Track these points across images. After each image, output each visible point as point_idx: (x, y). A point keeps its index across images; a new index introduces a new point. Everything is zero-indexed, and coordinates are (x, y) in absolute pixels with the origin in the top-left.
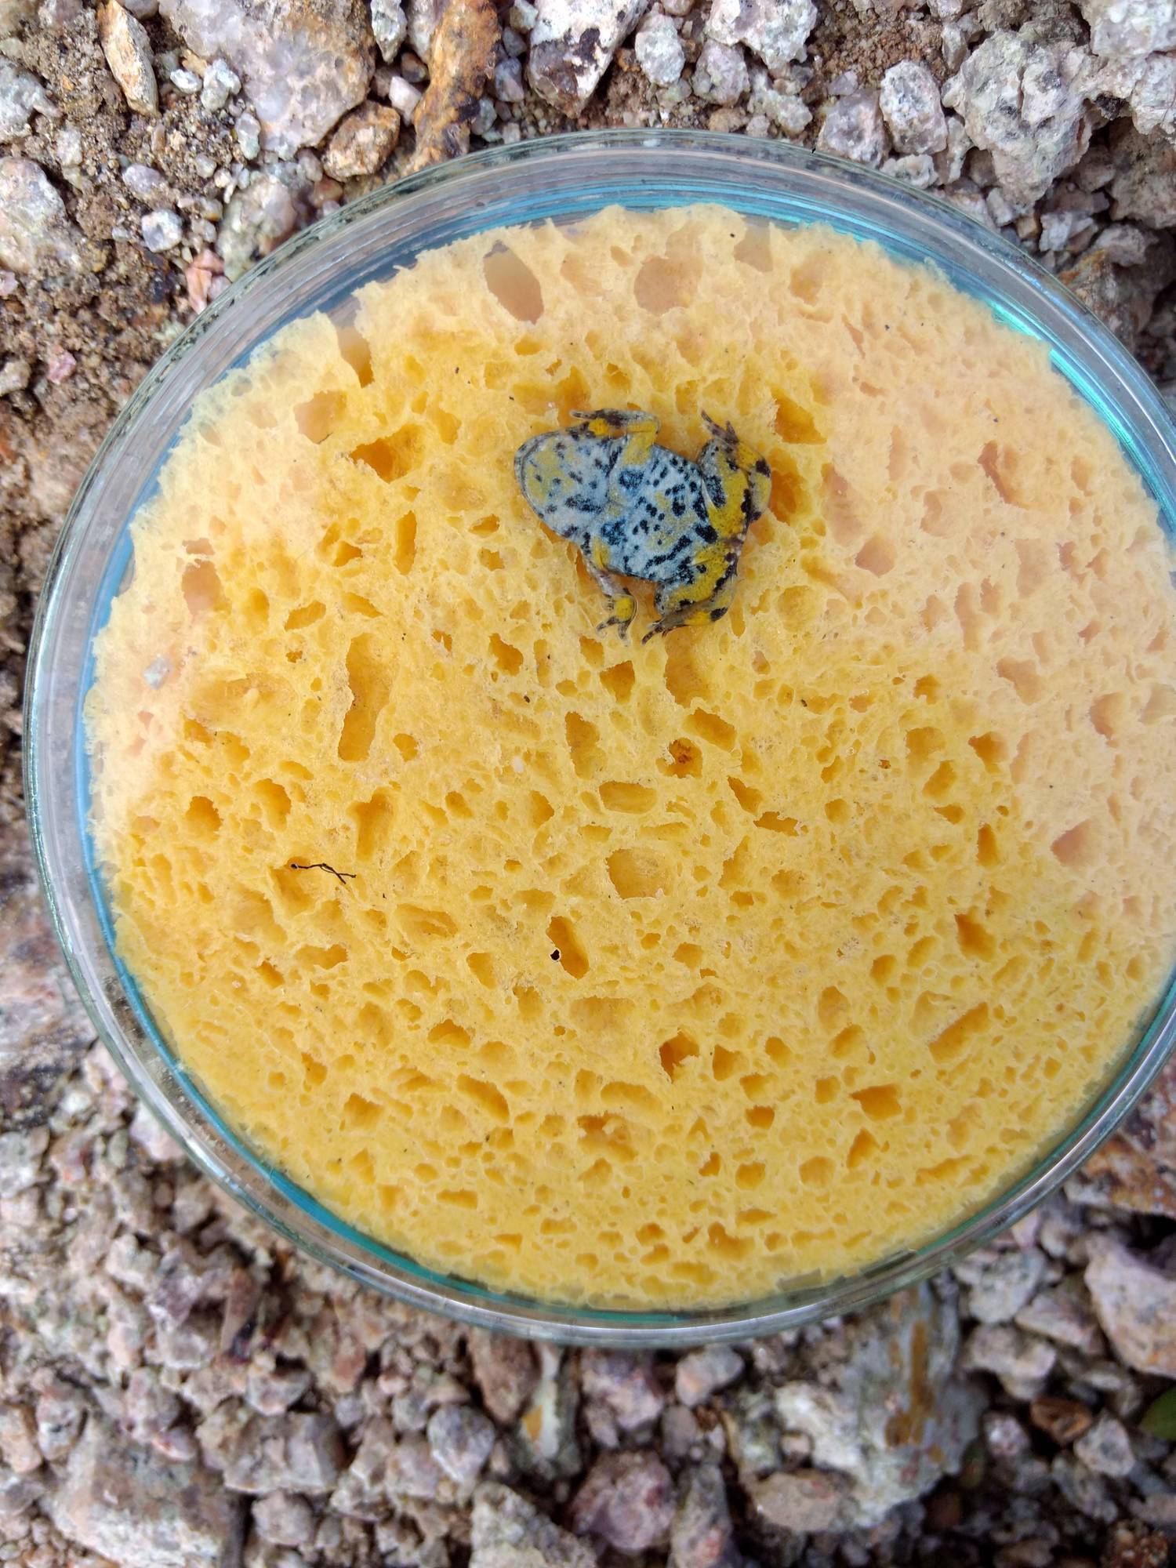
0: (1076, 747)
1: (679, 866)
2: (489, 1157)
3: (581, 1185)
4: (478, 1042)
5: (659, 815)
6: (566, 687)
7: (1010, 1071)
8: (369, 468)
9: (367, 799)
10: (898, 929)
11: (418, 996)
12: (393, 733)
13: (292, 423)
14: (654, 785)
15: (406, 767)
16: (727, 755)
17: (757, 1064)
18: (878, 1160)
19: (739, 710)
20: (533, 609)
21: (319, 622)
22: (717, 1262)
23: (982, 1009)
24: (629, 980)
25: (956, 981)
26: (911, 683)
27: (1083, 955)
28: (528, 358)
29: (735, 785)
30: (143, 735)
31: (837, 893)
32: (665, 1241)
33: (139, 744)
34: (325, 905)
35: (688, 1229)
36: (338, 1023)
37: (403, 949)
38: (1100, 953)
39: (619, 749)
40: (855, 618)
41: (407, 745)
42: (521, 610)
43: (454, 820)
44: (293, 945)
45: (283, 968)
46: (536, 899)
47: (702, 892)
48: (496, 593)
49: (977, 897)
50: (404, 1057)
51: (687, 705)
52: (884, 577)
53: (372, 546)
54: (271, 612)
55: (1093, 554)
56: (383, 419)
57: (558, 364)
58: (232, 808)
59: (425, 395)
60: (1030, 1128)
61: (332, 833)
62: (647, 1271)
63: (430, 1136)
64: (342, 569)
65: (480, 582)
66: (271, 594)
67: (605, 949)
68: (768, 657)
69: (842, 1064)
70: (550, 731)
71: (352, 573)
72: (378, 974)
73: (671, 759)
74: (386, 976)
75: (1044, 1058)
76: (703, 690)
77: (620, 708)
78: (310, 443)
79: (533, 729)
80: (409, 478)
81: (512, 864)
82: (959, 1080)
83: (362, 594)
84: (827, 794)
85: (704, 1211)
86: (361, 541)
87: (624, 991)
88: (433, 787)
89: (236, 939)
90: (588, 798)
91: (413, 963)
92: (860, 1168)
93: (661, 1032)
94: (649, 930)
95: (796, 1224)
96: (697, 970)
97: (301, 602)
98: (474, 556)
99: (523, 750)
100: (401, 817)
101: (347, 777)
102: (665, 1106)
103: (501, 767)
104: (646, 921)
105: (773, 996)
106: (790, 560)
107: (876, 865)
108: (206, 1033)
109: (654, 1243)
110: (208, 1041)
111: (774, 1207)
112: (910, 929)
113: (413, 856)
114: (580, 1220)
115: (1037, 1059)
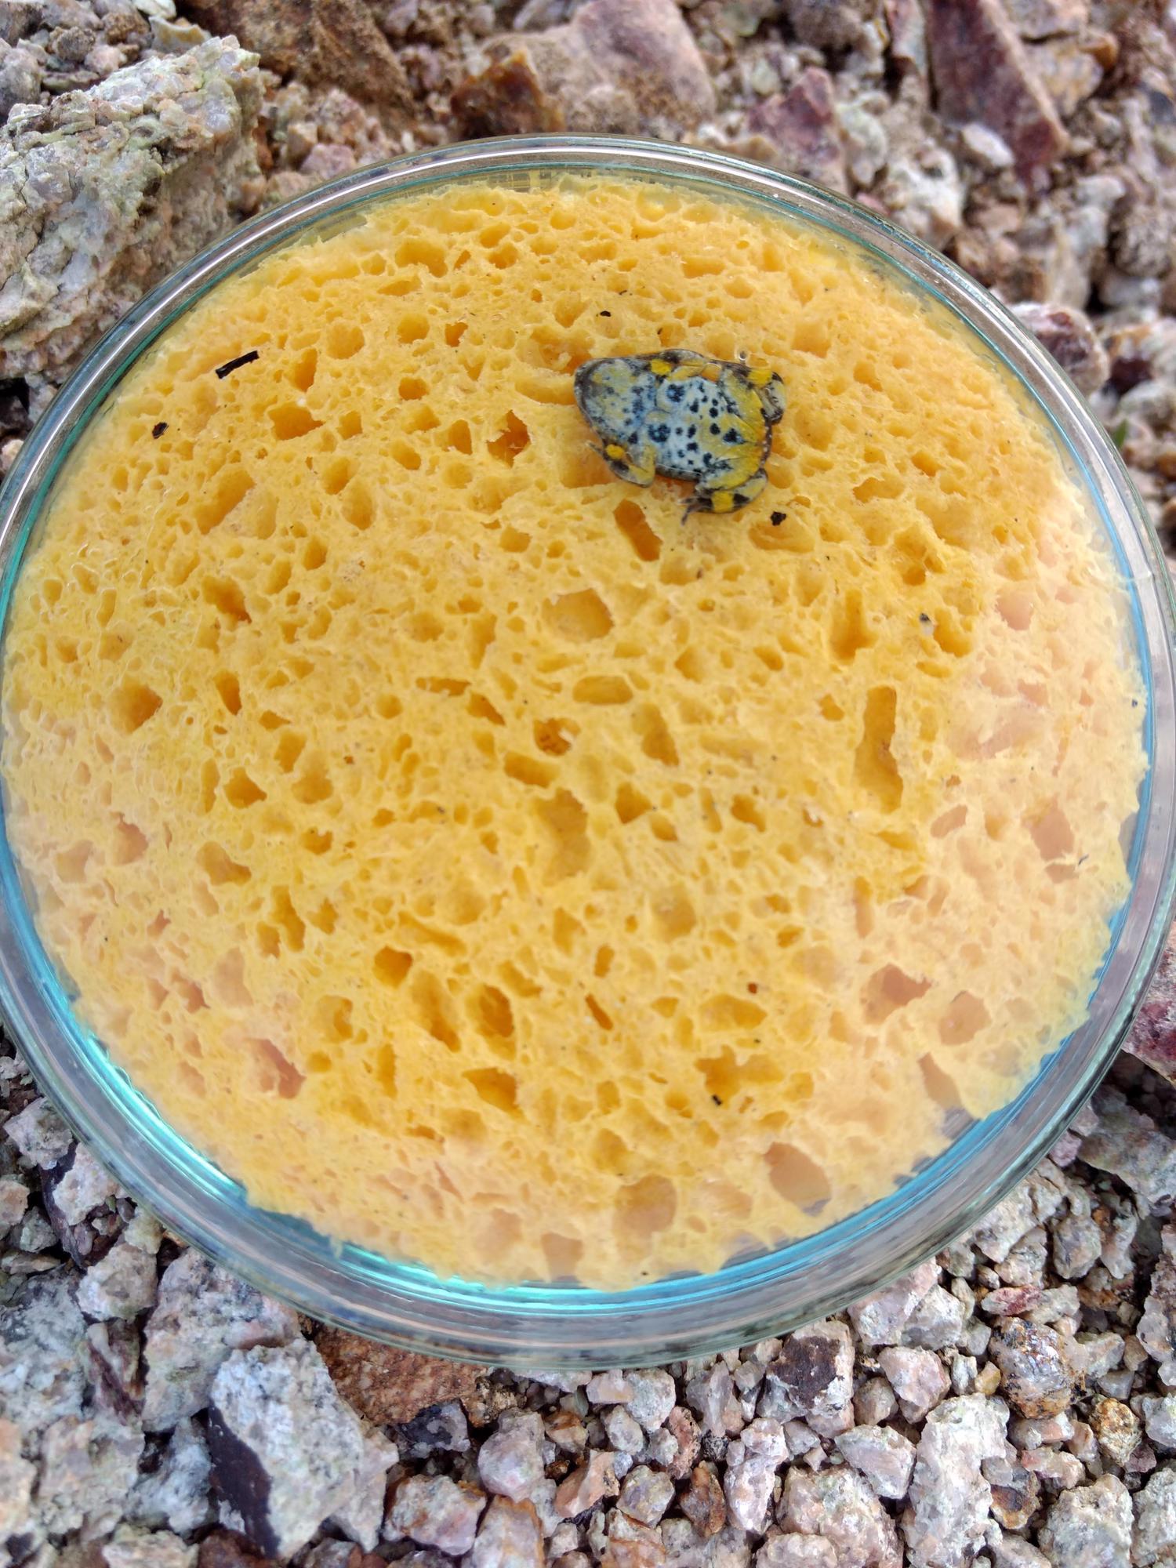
0: (155, 807)
1: (539, 628)
2: (679, 314)
3: (585, 298)
5: (566, 677)
6: (683, 791)
7: (164, 471)
8: (910, 975)
9: (859, 652)
10: (307, 597)
12: (846, 720)
13: (991, 1007)
14: (576, 706)
15: (829, 689)
16: (511, 747)
17: (427, 442)
18: (285, 363)
19: (506, 793)
20: (729, 861)
21: (935, 818)
22: (432, 237)
23: (205, 530)
24: (571, 507)
25: (238, 552)
26: (337, 846)
27: (111, 597)
28: (774, 1109)
29: (498, 719)
30: (1085, 683)
31: (375, 625)
32: (489, 251)
33: (1089, 672)
34: (882, 541)
35: (466, 266)
36: (851, 426)
37: (800, 508)
38: (94, 604)
39: (618, 738)
40: (403, 901)
41: (831, 711)
42: (740, 859)
43: (772, 644)
44: (909, 498)
45: (913, 474)
46: (675, 576)
47: (513, 606)
48: (768, 874)
49: (231, 641)
51: (561, 792)
52: (381, 946)
53: (895, 900)
54: (983, 822)
55: (167, 1005)
56: (903, 1024)
57: (742, 1110)
58: (990, 624)
60: (133, 420)
61: (889, 612)
62: (503, 218)
64: (920, 873)
65: (785, 881)
66: (985, 838)
67: (601, 535)
68: (483, 850)
69: (338, 453)
70: (691, 746)
71: (909, 870)
72: (818, 479)
73: (565, 735)
74: (811, 480)
75: (130, 490)
76: (544, 810)
77: (626, 778)
78: (972, 991)
79: (708, 745)
80: (868, 971)
81: (707, 607)
82: (214, 455)
83: (898, 852)
84: (404, 724)
85: (454, 287)
86: (906, 904)
87: (574, 495)
88: (797, 673)
89: (964, 494)
90: (643, 685)
92: (302, 351)
93: (531, 460)
94: (560, 560)
95: (357, 286)
96: (504, 526)
97: (956, 835)
98: (795, 905)
99: (715, 723)
100: (825, 638)
101: (884, 670)
102: (512, 387)
103: (735, 702)
104: (564, 569)
105: (422, 512)
106: (478, 950)
107: (341, 658)
108: (978, 397)
109: (497, 249)
110: (975, 389)
111: (383, 300)
112: (294, 599)
113: (806, 602)
114: (577, 262)
115: (138, 486)
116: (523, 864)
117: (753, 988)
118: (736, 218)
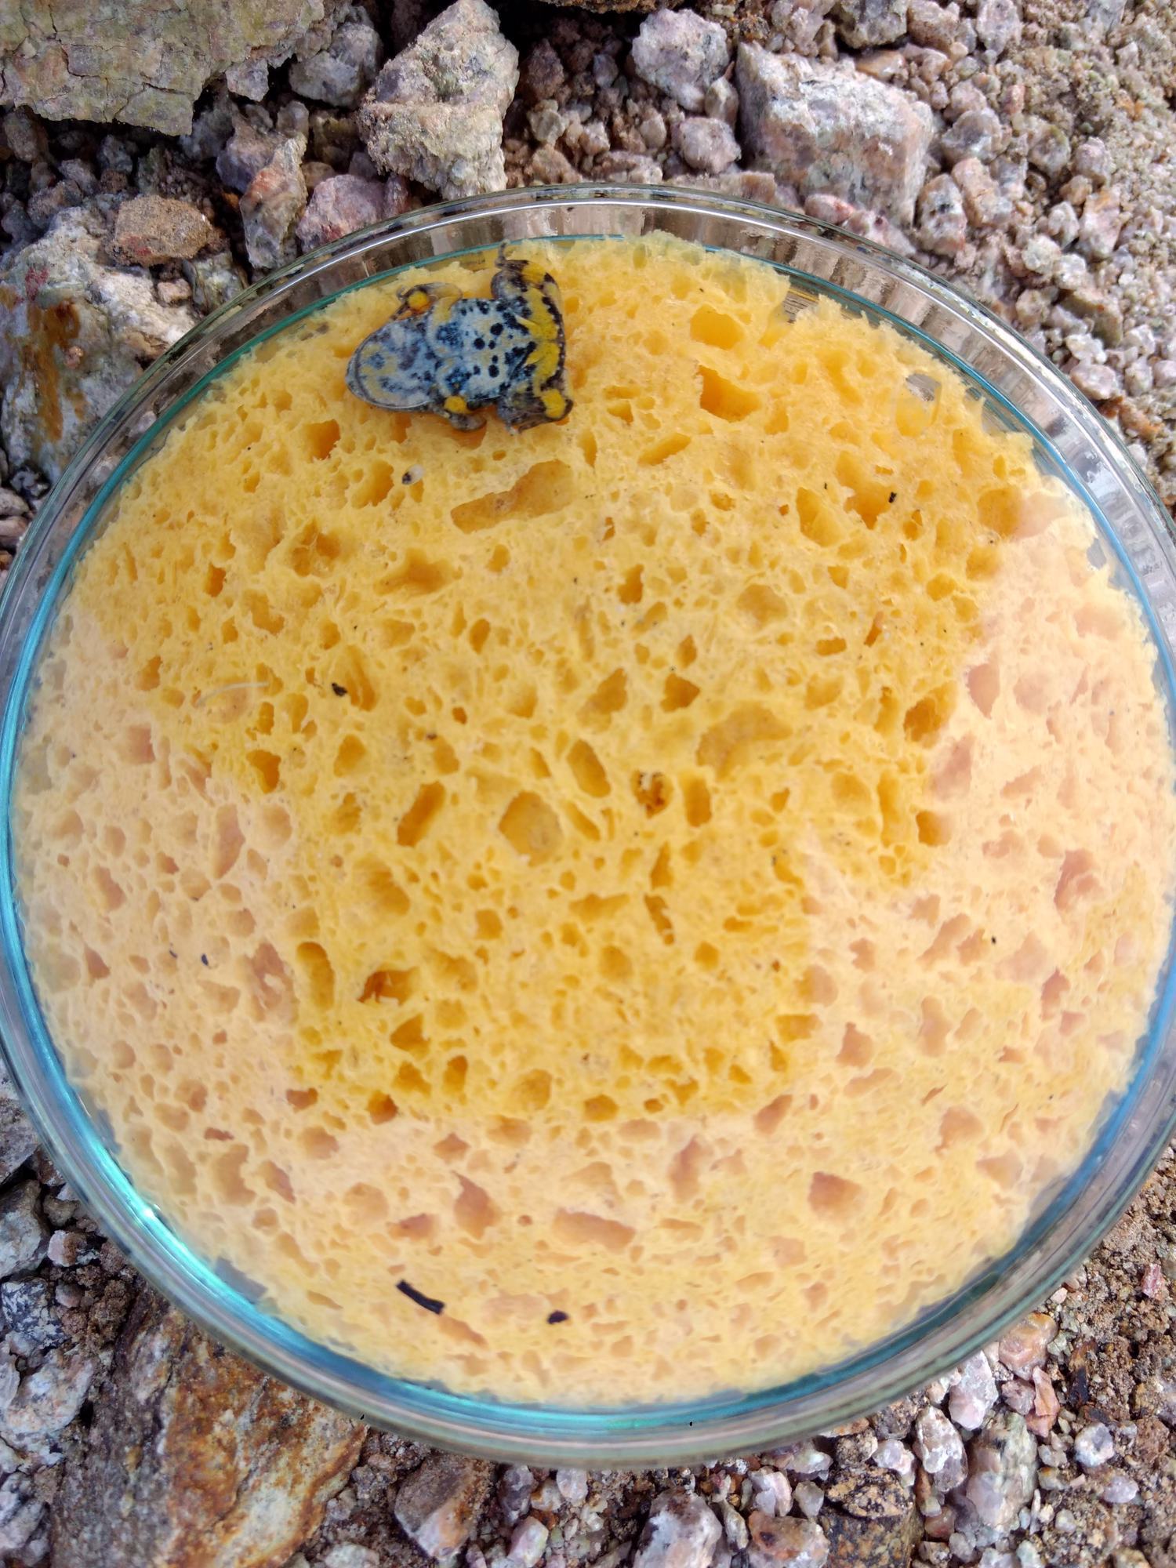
0: (913, 1122)
1: (558, 859)
2: (170, 888)
3: (200, 988)
4: (277, 799)
5: (592, 808)
6: (642, 654)
7: (590, 1309)
8: (700, 389)
9: (430, 560)
10: (647, 1095)
11: (282, 717)
12: (503, 542)
13: (693, 310)
14: (614, 787)
15: (481, 570)
16: (684, 826)
17: (430, 1065)
18: (417, 1254)
19: (728, 809)
20: (684, 583)
22: (205, 1181)
23: (631, 1232)
24: (427, 890)
26: (857, 936)
27: (744, 1284)
29: (663, 856)
31: (637, 1013)
34: (314, 587)
35: (222, 1126)
36: (210, 666)
37: (317, 676)
38: (755, 1297)
39: (624, 734)
40: (873, 849)
41: (499, 560)
42: (679, 575)
43: (464, 641)
44: (257, 582)
45: (230, 588)
46: (446, 761)
47: (552, 893)
48: (678, 544)
50: (215, 746)
51: (701, 762)
52: (924, 846)
53: (642, 427)
55: (1074, 1008)
56: (744, 376)
57: (889, 472)
58: (345, 457)
59: (788, 393)
60: (554, 1374)
61: (383, 550)
63: (153, 821)
64: (609, 416)
65: (677, 526)
67: (440, 847)
68: (792, 803)
69: (486, 1144)
70: (597, 666)
71: (611, 428)
72: (280, 671)
73: (647, 784)
74: (284, 678)
75: (628, 1331)
76: (725, 768)
77: (657, 709)
78: (687, 330)
79: (589, 653)
80: (715, 422)
81: (461, 715)
82: (550, 1268)
83: (598, 444)
84: (714, 937)
85: (251, 1127)
86: (641, 417)
87: (414, 893)
88: (481, 604)
89: (227, 536)
90: (562, 739)
91: (310, 692)
92: (397, 1243)
93: (399, 955)
94: (485, 874)
95: (298, 1227)
96: (479, 943)
98: (692, 510)
99: (565, 655)
100: (434, 596)
101: (439, 529)
102: (331, 1013)
103: (538, 646)
104: (493, 864)
105: (504, 1029)
106: (880, 761)
107: (687, 1027)
108: (121, 563)
109: (186, 1107)
110: (115, 569)
111: (301, 1192)
112: (652, 1105)
113: (409, 629)
114: (162, 1017)
115: (620, 1325)
116: (784, 760)
117: (784, 511)
118: (37, 882)
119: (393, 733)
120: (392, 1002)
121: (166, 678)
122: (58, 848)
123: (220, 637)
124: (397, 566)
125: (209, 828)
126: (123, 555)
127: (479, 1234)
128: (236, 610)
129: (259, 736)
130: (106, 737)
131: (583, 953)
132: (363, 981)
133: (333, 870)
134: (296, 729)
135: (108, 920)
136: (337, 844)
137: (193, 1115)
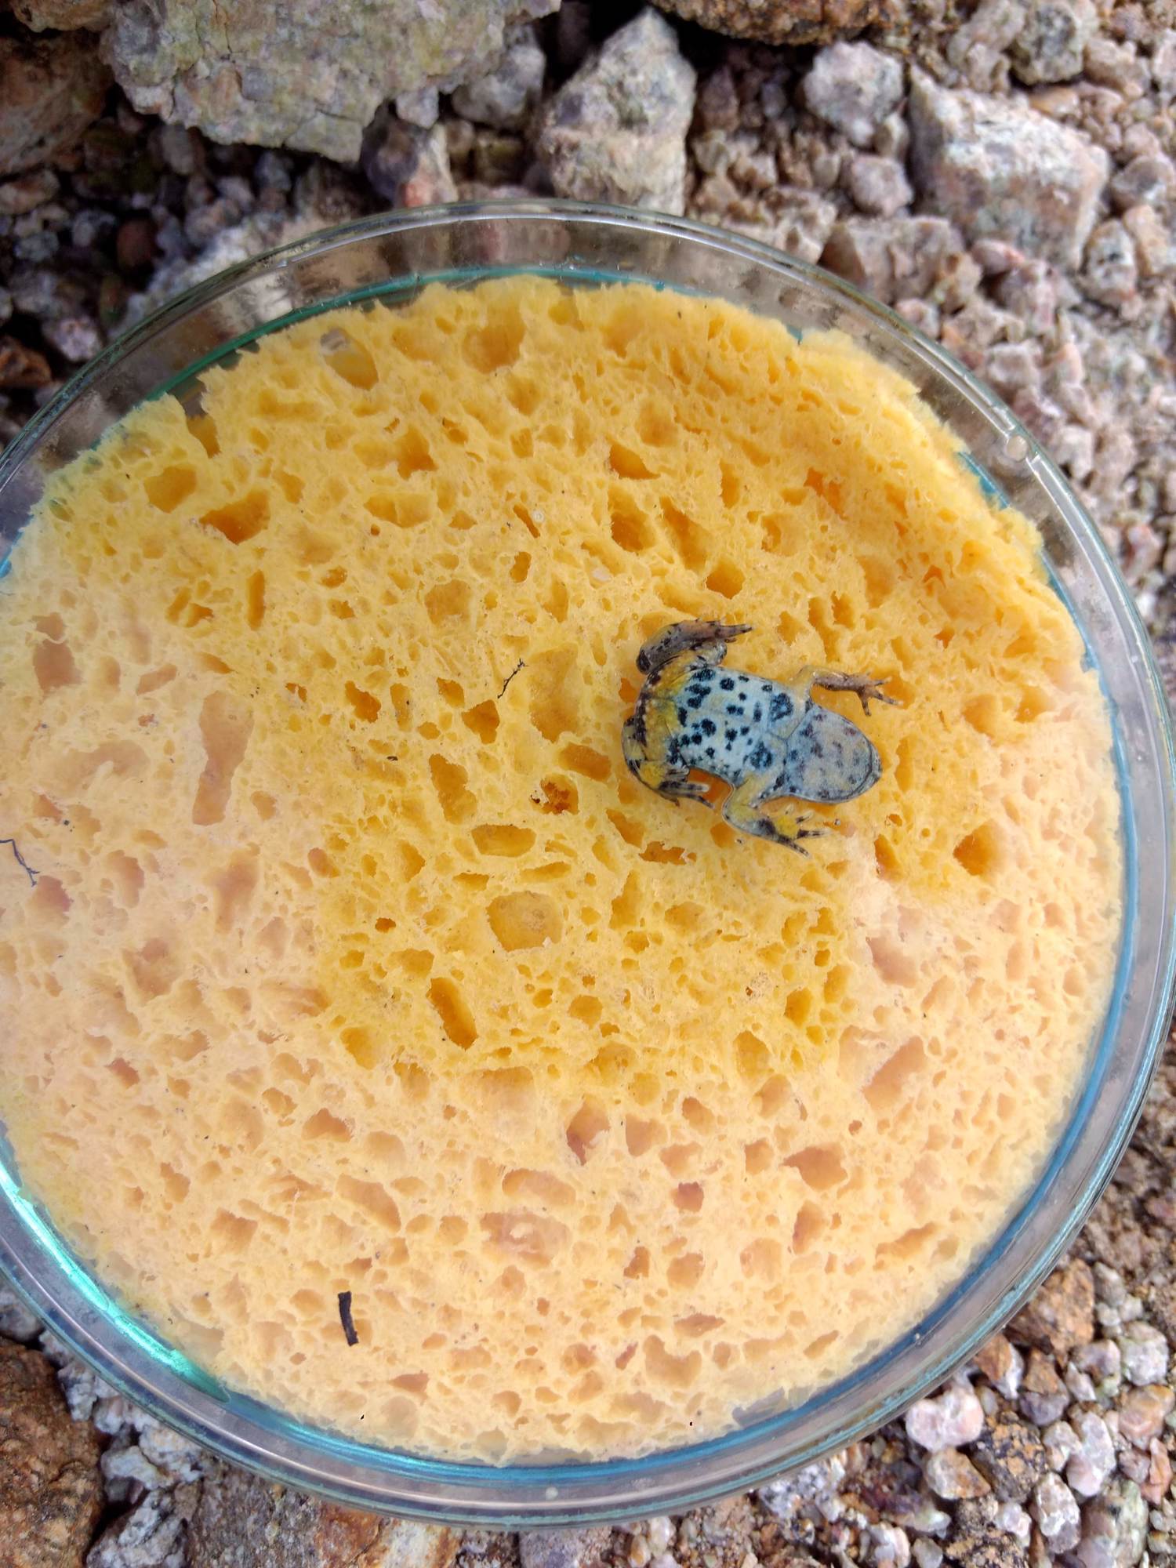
1: (566, 913)
2: (382, 1276)
4: (360, 1133)
5: (538, 856)
6: (429, 731)
7: (959, 1114)
8: (219, 533)
9: (228, 866)
10: (808, 960)
11: (289, 1086)
12: (250, 792)
13: (142, 497)
14: (531, 826)
15: (265, 826)
16: (602, 788)
17: (676, 1133)
18: (829, 1238)
19: (610, 742)
20: (387, 656)
21: (171, 684)
22: (659, 1390)
23: (915, 1042)
24: (522, 1047)
25: (880, 1013)
27: (1012, 971)
28: (366, 420)
29: (615, 818)
31: (736, 924)
34: (185, 986)
35: (621, 1348)
37: (269, 1032)
38: (1031, 968)
39: (490, 790)
41: (266, 805)
42: (378, 657)
43: (319, 881)
44: (149, 1036)
45: (138, 1064)
48: (349, 641)
49: (884, 917)
50: (276, 1161)
51: (554, 739)
53: (222, 606)
54: (122, 678)
56: (231, 489)
58: (81, 887)
59: (270, 461)
60: (993, 1183)
61: (188, 906)
63: (312, 1256)
64: (194, 629)
65: (332, 631)
66: (123, 662)
67: (492, 1012)
69: (771, 1124)
70: (415, 777)
71: (205, 634)
72: (243, 1062)
73: (544, 797)
74: (252, 1064)
75: (995, 1094)
76: (572, 724)
77: (487, 748)
78: (158, 512)
79: (399, 778)
80: (260, 539)
81: (385, 924)
82: (906, 1130)
83: (213, 653)
85: (637, 1323)
86: (211, 601)
87: (518, 1059)
89: (86, 1035)
90: (461, 846)
91: (280, 1047)
92: (809, 1251)
93: (565, 1104)
94: (539, 986)
95: (746, 1330)
96: (597, 1027)
97: (152, 667)
98: (326, 608)
99: (388, 798)
100: (261, 882)
101: (203, 843)
102: (579, 1195)
103: (365, 818)
104: (535, 975)
105: (682, 1049)
106: (644, 588)
107: (774, 889)
108: (53, 1147)
109: (584, 1371)
110: (55, 1156)
111: (718, 1310)
112: (821, 958)
113: (277, 923)
114: (494, 1348)
115: (986, 1099)
116: (594, 666)
117: (375, 532)
118: (303, 1396)
119: (364, 995)
120: (601, 1136)
121: (186, 1169)
122: (282, 1358)
123: (180, 1099)
124: (213, 902)
125: (347, 1210)
126: (46, 1140)
127: (842, 1174)
128: (163, 1072)
129: (292, 1116)
130: (207, 1255)
131: (658, 940)
132: (567, 1150)
133: (455, 1120)
134: (306, 1079)
135: (376, 1349)
136: (433, 1102)
137: (596, 1368)
